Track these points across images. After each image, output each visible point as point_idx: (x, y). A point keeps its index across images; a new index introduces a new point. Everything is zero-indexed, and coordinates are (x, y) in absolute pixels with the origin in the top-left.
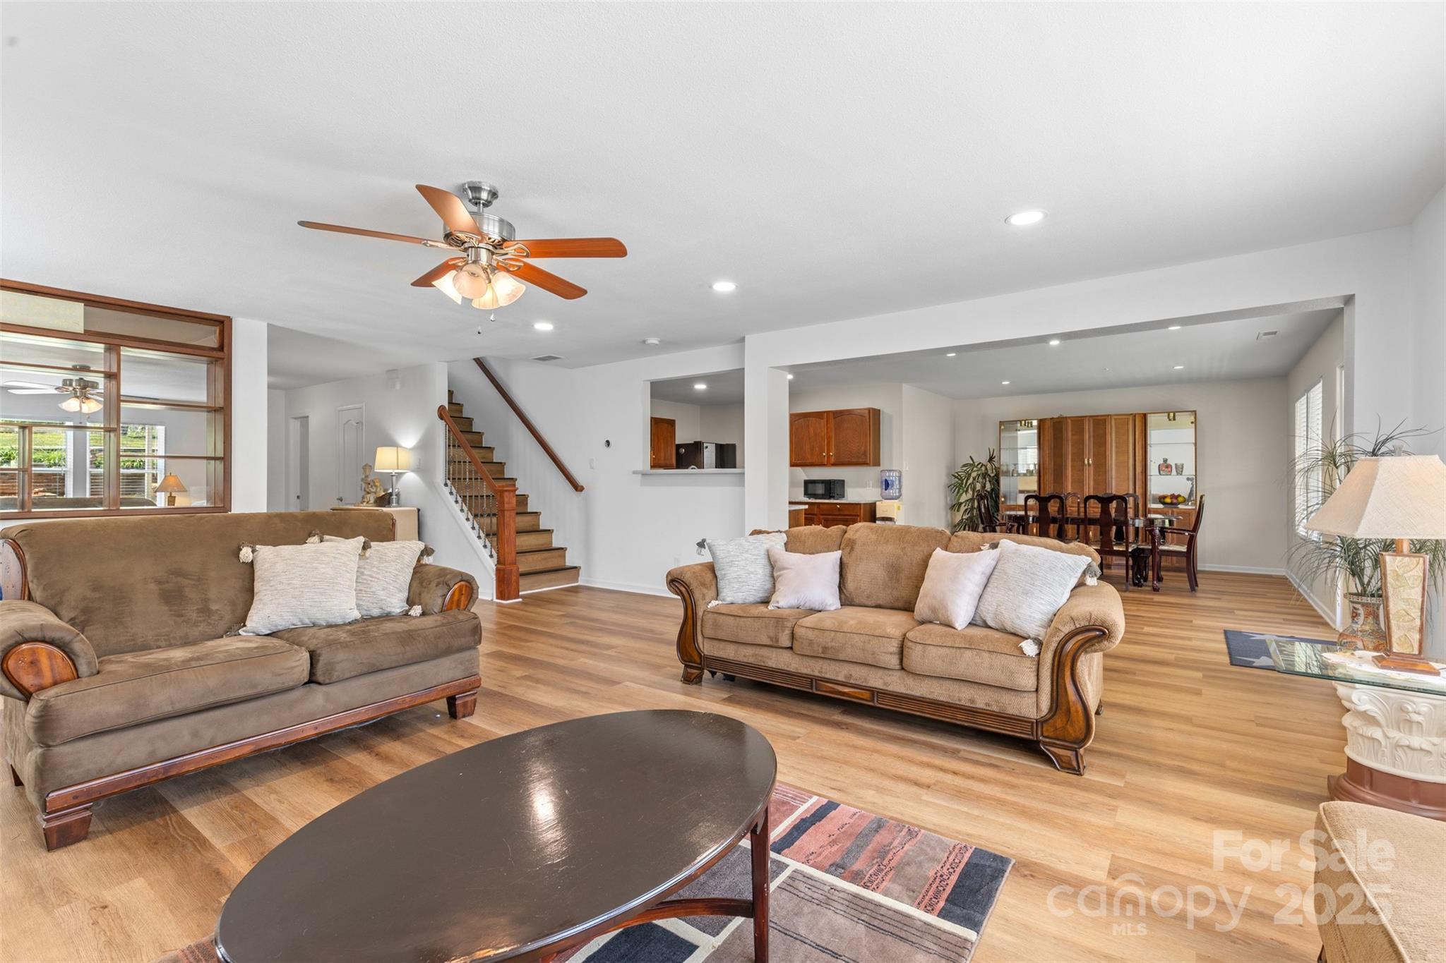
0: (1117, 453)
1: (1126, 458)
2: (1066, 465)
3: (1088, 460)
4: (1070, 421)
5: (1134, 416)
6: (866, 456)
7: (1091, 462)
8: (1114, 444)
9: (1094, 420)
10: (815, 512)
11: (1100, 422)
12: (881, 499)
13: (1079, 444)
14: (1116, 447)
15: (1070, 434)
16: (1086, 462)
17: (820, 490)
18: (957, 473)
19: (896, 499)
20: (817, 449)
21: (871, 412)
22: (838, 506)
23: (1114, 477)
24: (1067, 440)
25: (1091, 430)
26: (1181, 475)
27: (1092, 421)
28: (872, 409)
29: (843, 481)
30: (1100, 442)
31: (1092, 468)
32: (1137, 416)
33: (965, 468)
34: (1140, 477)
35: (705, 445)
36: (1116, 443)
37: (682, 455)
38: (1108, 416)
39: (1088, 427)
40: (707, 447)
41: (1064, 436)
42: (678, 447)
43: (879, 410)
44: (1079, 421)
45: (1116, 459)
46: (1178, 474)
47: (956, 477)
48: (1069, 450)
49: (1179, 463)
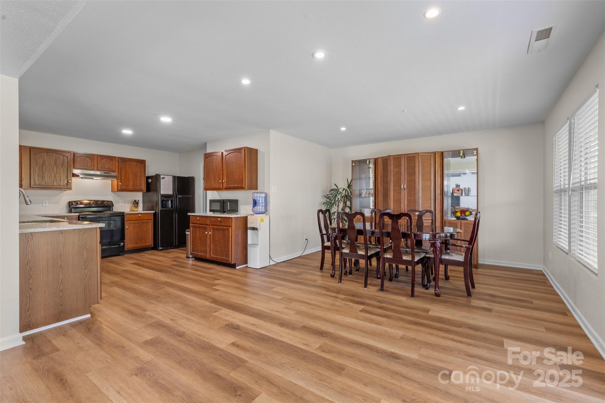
0: (423, 180)
1: (429, 184)
2: (390, 189)
3: (404, 186)
4: (392, 158)
5: (435, 153)
6: (243, 182)
7: (405, 187)
8: (421, 174)
9: (407, 157)
10: (208, 224)
11: (411, 158)
12: (253, 213)
13: (398, 174)
14: (422, 176)
15: (392, 167)
16: (402, 187)
17: (217, 207)
18: (327, 195)
19: (264, 214)
20: (217, 178)
21: (246, 150)
22: (219, 219)
23: (420, 197)
24: (391, 172)
25: (406, 164)
26: (468, 195)
27: (406, 157)
28: (247, 147)
29: (237, 200)
30: (412, 173)
31: (406, 191)
32: (437, 153)
33: (332, 192)
34: (439, 197)
35: (162, 176)
36: (422, 173)
37: (150, 183)
38: (416, 153)
39: (403, 162)
40: (163, 178)
41: (389, 168)
42: (148, 178)
43: (257, 150)
44: (398, 158)
45: (422, 185)
46: (466, 195)
47: (327, 198)
48: (392, 178)
49: (467, 187)
